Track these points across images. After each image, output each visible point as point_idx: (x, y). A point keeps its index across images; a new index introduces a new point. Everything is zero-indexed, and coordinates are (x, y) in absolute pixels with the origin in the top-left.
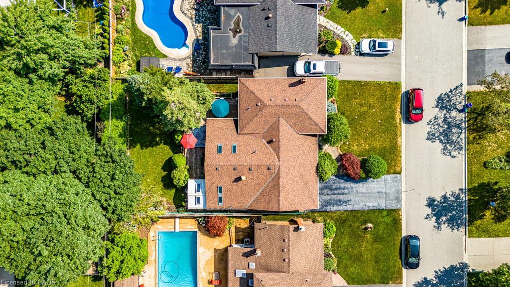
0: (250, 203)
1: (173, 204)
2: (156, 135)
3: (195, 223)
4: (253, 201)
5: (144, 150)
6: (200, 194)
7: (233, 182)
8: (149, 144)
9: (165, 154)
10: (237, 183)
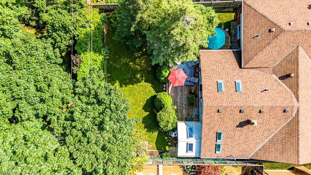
0: (254, 152)
1: (155, 148)
2: (136, 72)
3: (179, 170)
4: (260, 150)
5: (123, 88)
6: (193, 141)
7: (237, 127)
8: (129, 82)
9: (146, 93)
10: (242, 128)
